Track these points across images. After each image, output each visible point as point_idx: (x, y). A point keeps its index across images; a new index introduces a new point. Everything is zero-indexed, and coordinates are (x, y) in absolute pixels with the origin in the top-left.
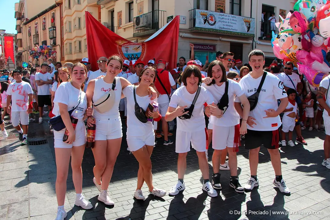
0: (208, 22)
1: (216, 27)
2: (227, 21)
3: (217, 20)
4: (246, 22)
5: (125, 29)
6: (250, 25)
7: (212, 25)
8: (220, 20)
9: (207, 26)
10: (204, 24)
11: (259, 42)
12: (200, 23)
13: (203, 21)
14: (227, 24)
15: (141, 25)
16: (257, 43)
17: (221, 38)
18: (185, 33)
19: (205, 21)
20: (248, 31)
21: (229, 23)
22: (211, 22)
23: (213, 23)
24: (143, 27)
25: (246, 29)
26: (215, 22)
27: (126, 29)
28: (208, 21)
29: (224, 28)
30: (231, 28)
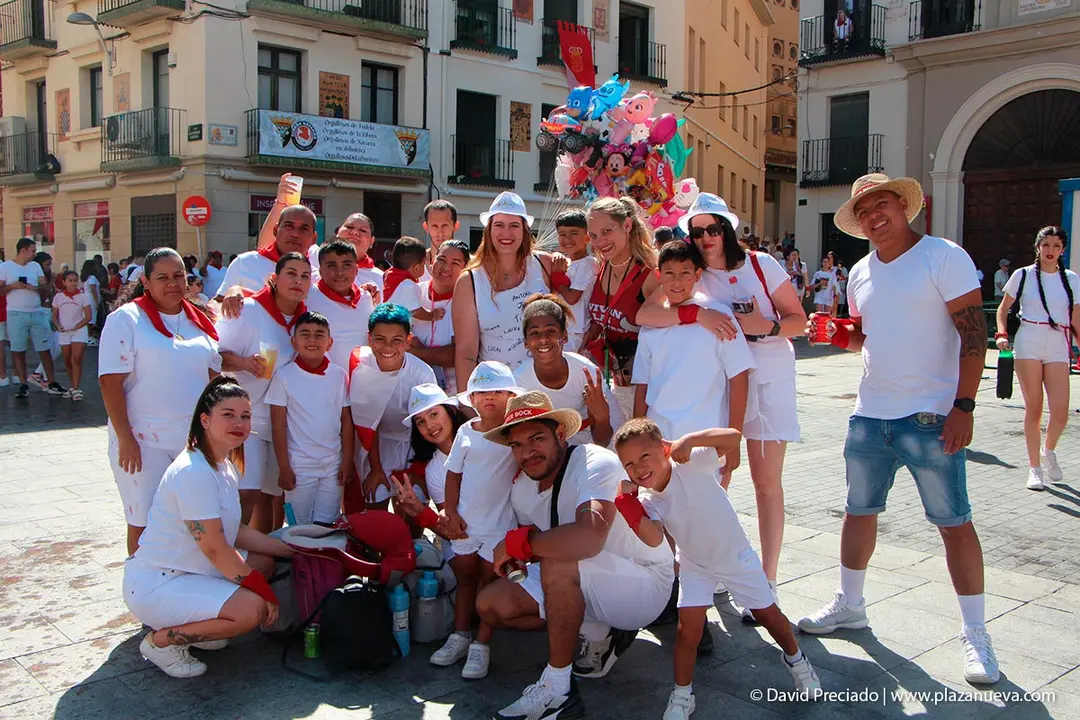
0: (295, 143)
1: (318, 153)
2: (348, 137)
3: (321, 136)
4: (403, 139)
5: (79, 143)
6: (414, 145)
7: (305, 149)
8: (329, 136)
9: (291, 151)
10: (284, 146)
11: (447, 189)
12: (272, 144)
13: (279, 141)
14: (348, 145)
15: (120, 141)
16: (444, 193)
17: (334, 181)
18: (235, 168)
19: (286, 139)
20: (409, 162)
21: (353, 141)
22: (301, 141)
23: (308, 143)
24: (126, 146)
25: (404, 158)
26: (315, 141)
27: (82, 145)
28: (294, 138)
29: (338, 156)
30: (359, 155)
